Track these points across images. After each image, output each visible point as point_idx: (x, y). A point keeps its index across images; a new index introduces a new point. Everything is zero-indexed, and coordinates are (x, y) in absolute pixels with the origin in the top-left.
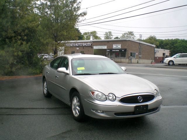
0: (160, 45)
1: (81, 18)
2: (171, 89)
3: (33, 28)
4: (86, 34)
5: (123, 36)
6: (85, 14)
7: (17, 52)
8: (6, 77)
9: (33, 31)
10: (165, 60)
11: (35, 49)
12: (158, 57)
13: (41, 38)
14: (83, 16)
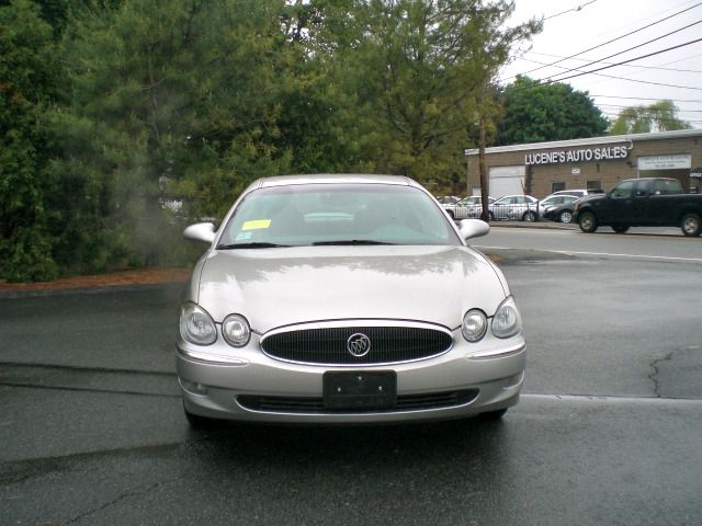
1: (516, 45)
4: (630, 113)
6: (535, 28)
13: (339, 130)
14: (527, 36)
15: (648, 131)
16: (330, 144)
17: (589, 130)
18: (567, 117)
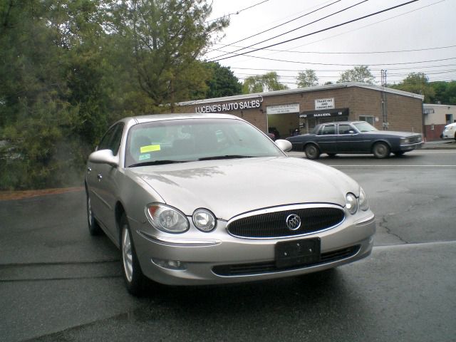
0: (438, 95)
1: (213, 35)
2: (442, 197)
3: (90, 68)
5: (344, 77)
6: (224, 23)
7: (47, 130)
8: (25, 194)
9: (89, 74)
10: (446, 131)
11: (98, 118)
12: (435, 126)
13: (109, 90)
14: (220, 28)
15: (262, 91)
16: (102, 100)
17: (232, 91)
18: (218, 83)
